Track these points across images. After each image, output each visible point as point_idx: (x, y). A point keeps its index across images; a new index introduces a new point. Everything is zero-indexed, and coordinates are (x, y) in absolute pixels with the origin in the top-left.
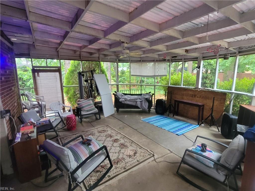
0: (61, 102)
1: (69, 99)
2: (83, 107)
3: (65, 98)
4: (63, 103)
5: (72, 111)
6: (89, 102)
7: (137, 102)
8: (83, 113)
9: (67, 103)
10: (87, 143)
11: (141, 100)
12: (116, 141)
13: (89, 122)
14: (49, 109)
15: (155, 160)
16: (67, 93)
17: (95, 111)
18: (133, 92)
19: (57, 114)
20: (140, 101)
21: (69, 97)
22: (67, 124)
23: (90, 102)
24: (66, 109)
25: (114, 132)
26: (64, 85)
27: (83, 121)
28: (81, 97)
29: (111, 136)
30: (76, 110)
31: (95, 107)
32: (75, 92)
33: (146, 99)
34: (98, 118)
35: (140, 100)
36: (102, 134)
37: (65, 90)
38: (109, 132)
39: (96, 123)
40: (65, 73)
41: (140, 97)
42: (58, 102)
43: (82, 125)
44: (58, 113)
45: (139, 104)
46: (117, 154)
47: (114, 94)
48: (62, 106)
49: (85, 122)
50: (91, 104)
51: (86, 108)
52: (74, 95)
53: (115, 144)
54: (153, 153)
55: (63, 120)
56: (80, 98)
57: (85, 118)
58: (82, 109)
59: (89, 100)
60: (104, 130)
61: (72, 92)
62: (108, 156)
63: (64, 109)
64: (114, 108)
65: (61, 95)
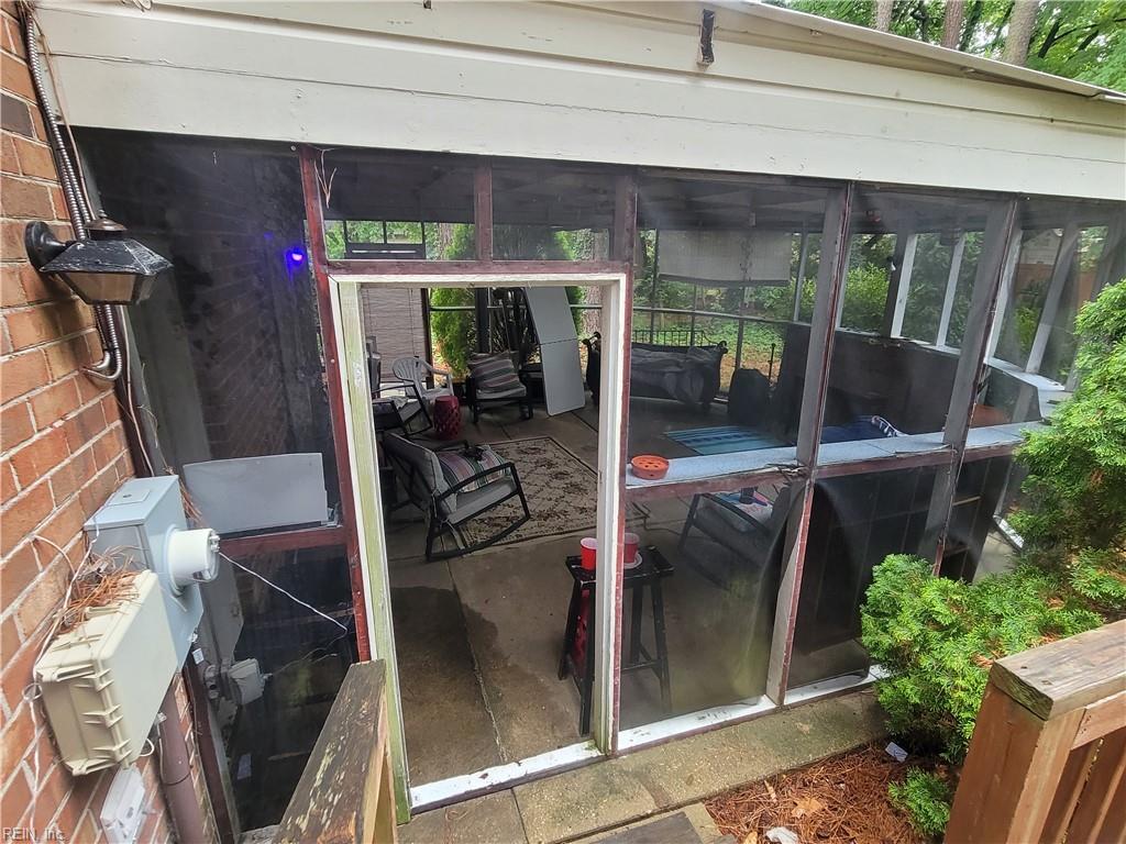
0: (423, 358)
1: (447, 350)
2: (483, 378)
3: (435, 347)
4: (429, 360)
5: (451, 386)
6: (503, 364)
7: (664, 374)
8: (482, 395)
9: (439, 361)
10: (475, 455)
11: (681, 367)
12: (560, 475)
13: (499, 424)
14: (389, 376)
15: (644, 525)
16: (442, 329)
17: (517, 393)
18: (660, 340)
19: (411, 391)
20: (677, 373)
21: (447, 345)
22: (436, 422)
23: (507, 363)
24: (438, 380)
25: (561, 455)
26: (433, 302)
27: (482, 419)
28: (482, 347)
29: (550, 465)
30: (464, 386)
31: (521, 381)
32: (464, 329)
33: (700, 365)
34: (528, 415)
35: (678, 370)
36: (527, 458)
37: (434, 318)
38: (549, 455)
39: (518, 429)
40: (437, 255)
41: (680, 358)
42: (412, 356)
43: (478, 430)
44: (414, 386)
45: (669, 383)
46: (553, 502)
47: (586, 342)
48: (424, 370)
49: (489, 423)
50: (509, 370)
51: (492, 382)
52: (462, 338)
53: (555, 483)
54: (646, 512)
55: (427, 409)
56: (478, 348)
57: (487, 410)
58: (481, 384)
59: (504, 357)
60: (534, 449)
61: (455, 327)
62: (518, 491)
63: (430, 381)
64: (585, 389)
65: (422, 337)
